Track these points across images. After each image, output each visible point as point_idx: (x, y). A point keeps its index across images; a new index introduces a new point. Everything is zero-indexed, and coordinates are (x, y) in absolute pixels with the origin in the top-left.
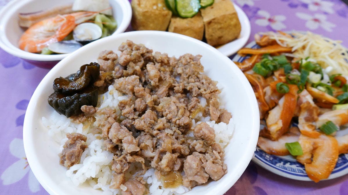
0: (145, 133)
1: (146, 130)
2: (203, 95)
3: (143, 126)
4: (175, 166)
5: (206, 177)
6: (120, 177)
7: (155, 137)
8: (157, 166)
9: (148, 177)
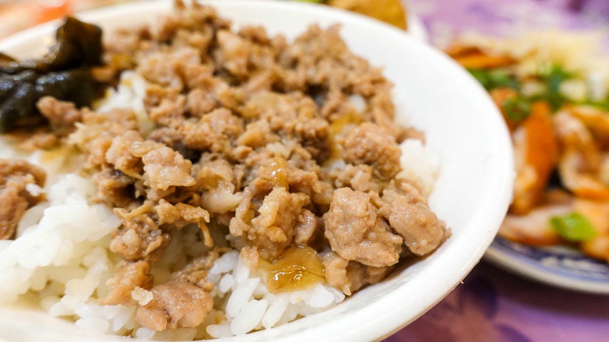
0: (212, 155)
1: (216, 146)
2: (355, 89)
3: (206, 135)
4: (299, 229)
5: (394, 244)
6: (134, 271)
7: (238, 163)
8: (245, 230)
9: (223, 275)
